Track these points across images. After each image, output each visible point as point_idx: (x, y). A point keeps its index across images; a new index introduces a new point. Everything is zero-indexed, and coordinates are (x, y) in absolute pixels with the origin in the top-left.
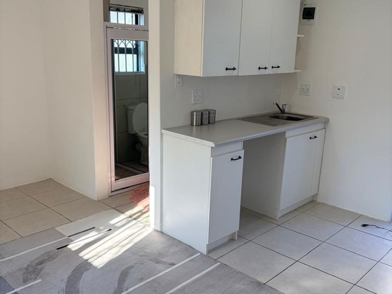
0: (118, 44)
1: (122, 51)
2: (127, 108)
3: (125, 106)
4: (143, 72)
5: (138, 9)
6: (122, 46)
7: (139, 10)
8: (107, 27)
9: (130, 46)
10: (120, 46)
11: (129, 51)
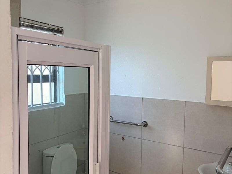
0: (31, 71)
1: (36, 79)
2: (42, 153)
3: (39, 151)
4: (62, 103)
5: (57, 28)
6: (37, 72)
7: (59, 29)
8: (19, 40)
9: (47, 72)
10: (35, 74)
11: (46, 79)
